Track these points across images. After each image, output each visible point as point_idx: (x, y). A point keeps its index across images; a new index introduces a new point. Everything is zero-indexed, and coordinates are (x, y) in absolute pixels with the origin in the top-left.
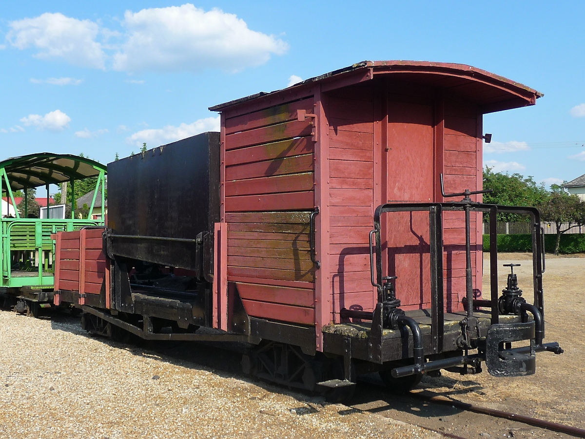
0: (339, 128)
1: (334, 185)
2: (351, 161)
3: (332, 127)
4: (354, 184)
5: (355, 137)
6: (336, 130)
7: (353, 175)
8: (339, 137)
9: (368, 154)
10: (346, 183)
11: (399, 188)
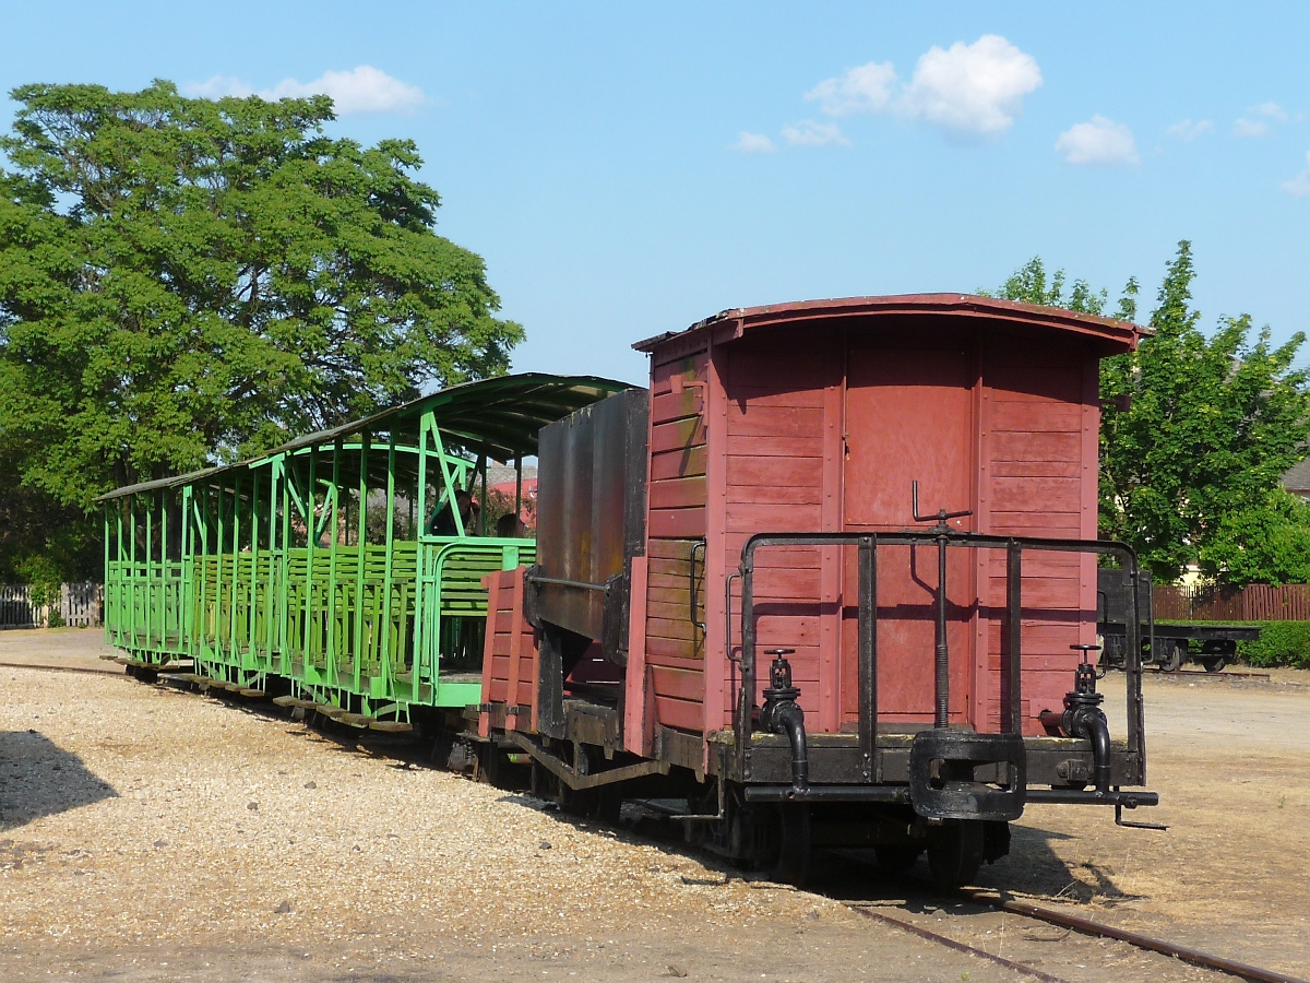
0: (748, 402)
1: (738, 498)
2: (774, 458)
3: (735, 402)
4: (780, 496)
5: (782, 416)
6: (743, 407)
7: (778, 481)
8: (748, 418)
9: (811, 444)
10: (765, 495)
11: (883, 503)
